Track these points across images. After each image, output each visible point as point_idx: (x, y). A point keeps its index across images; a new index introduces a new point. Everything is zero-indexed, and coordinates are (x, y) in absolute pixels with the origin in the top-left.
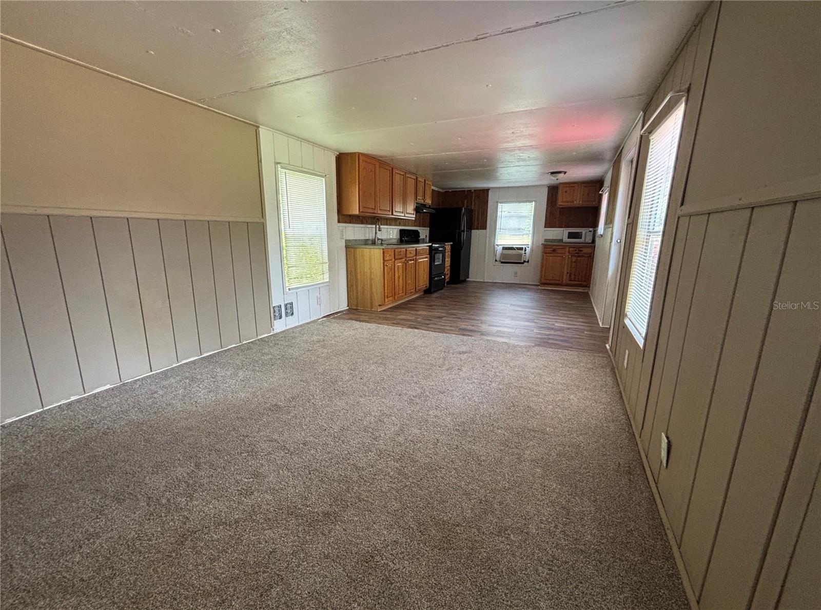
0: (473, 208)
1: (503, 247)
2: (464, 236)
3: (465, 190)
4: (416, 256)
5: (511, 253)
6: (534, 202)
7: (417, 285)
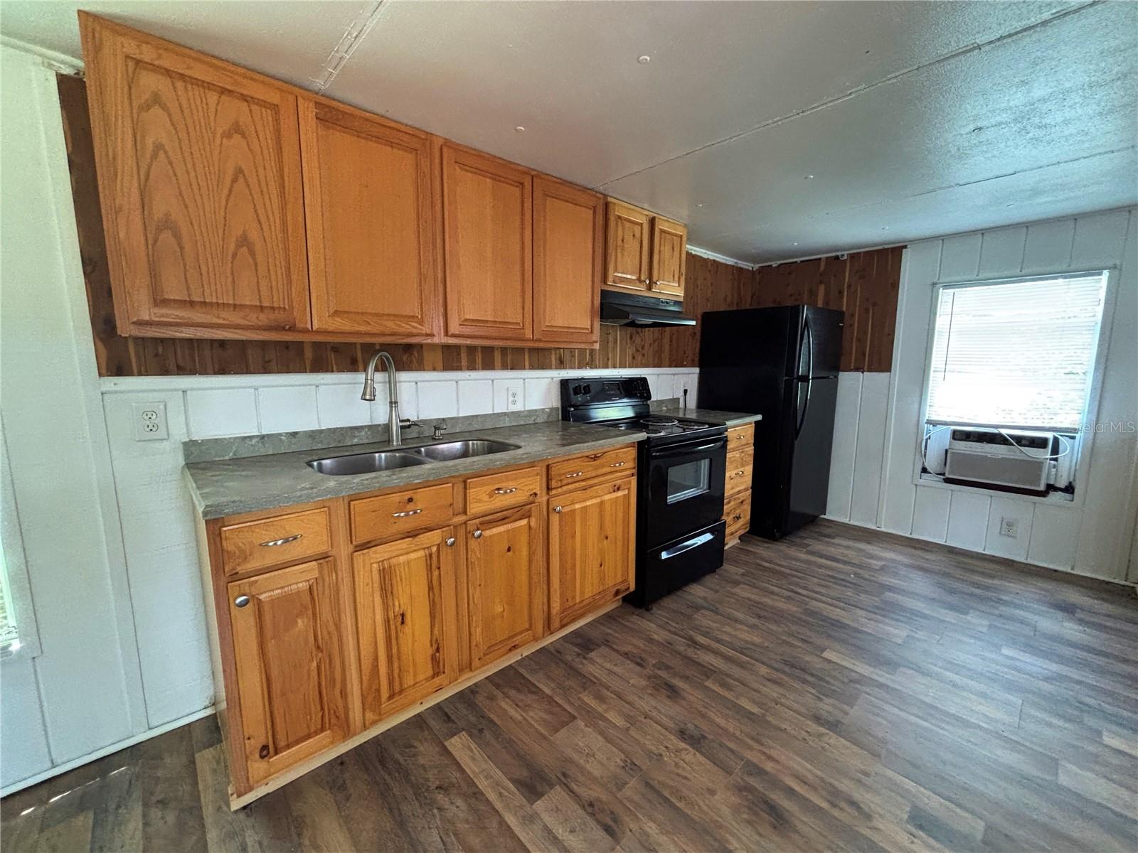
0: (844, 309)
1: (955, 433)
2: (805, 393)
3: (820, 259)
4: (548, 494)
5: (989, 456)
6: (1106, 274)
7: (556, 606)
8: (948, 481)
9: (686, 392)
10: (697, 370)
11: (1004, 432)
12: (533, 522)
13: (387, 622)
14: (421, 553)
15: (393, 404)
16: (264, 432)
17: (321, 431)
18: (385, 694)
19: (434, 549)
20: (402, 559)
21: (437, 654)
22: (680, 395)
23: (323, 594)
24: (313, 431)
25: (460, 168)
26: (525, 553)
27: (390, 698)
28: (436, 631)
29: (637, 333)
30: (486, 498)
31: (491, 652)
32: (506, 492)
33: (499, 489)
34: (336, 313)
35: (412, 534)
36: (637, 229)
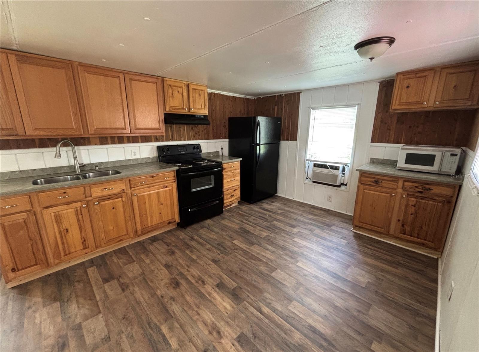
0: (283, 116)
1: (315, 164)
3: (275, 96)
4: (131, 190)
5: (323, 173)
6: (357, 106)
7: (139, 227)
8: (314, 182)
9: (222, 149)
10: (228, 140)
11: (328, 164)
12: (124, 199)
13: (60, 232)
14: (73, 210)
15: (75, 158)
16: (21, 169)
17: (46, 169)
18: (62, 254)
19: (79, 209)
20: (64, 212)
21: (85, 242)
22: (220, 150)
23: (30, 223)
24: (43, 169)
25: (87, 73)
26: (121, 209)
27: (65, 255)
28: (83, 234)
29: (195, 127)
30: (100, 191)
31: (109, 242)
32: (109, 189)
33: (105, 188)
34: (36, 129)
35: (68, 203)
36: (180, 90)
